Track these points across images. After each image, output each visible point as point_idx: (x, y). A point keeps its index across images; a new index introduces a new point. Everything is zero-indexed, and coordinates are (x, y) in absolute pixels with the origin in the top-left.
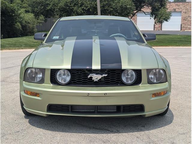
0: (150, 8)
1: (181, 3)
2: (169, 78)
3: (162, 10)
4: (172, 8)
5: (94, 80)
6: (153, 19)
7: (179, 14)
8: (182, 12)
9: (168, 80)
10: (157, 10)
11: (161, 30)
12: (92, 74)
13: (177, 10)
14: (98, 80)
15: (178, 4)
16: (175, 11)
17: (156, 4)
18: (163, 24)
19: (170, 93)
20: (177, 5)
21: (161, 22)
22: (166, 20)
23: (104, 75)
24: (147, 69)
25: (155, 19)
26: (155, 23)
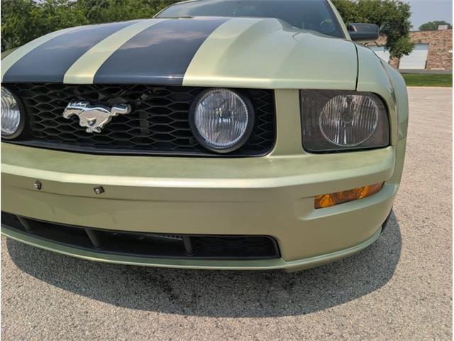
0: (386, 38)
1: (430, 32)
2: (400, 132)
3: (402, 41)
4: (417, 39)
5: (86, 128)
6: (387, 52)
7: (426, 47)
8: (430, 45)
9: (394, 140)
10: (395, 40)
11: (398, 68)
12: (74, 105)
13: (423, 41)
14: (97, 128)
15: (426, 33)
16: (420, 43)
17: (394, 32)
18: (401, 59)
19: (396, 186)
20: (424, 34)
21: (399, 57)
22: (407, 54)
23: (116, 111)
24: (300, 90)
25: (390, 52)
26: (391, 57)
